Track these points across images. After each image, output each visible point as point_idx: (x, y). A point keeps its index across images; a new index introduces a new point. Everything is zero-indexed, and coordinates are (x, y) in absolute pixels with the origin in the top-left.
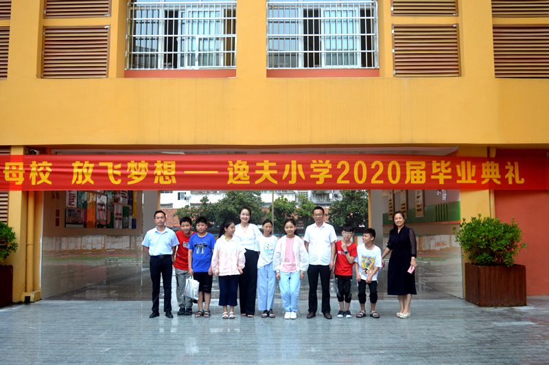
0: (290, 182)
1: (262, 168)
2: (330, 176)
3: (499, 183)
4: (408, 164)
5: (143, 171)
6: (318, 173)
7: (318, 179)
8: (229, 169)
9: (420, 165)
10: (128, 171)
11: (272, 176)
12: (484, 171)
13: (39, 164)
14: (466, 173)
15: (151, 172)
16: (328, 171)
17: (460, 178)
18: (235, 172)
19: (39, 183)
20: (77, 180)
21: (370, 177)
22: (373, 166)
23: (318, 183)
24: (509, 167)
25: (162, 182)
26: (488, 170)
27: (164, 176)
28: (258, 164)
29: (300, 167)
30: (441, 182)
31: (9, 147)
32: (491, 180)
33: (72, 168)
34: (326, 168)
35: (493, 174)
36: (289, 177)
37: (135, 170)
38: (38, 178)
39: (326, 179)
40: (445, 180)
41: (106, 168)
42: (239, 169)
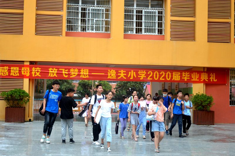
0: (131, 78)
1: (120, 73)
2: (145, 77)
3: (207, 81)
4: (174, 73)
5: (76, 72)
6: (141, 75)
7: (141, 78)
8: (108, 73)
9: (178, 74)
10: (70, 72)
11: (124, 76)
13: (36, 69)
14: (195, 77)
15: (79, 73)
16: (144, 75)
17: (193, 79)
18: (111, 74)
19: (36, 76)
20: (51, 75)
21: (159, 77)
22: (161, 73)
24: (211, 75)
25: (83, 77)
26: (203, 76)
27: (84, 75)
28: (119, 71)
29: (134, 73)
30: (186, 80)
31: (23, 62)
32: (204, 79)
33: (49, 70)
34: (144, 73)
35: (205, 77)
36: (130, 76)
37: (73, 72)
38: (35, 74)
39: (143, 78)
41: (62, 71)
42: (112, 73)
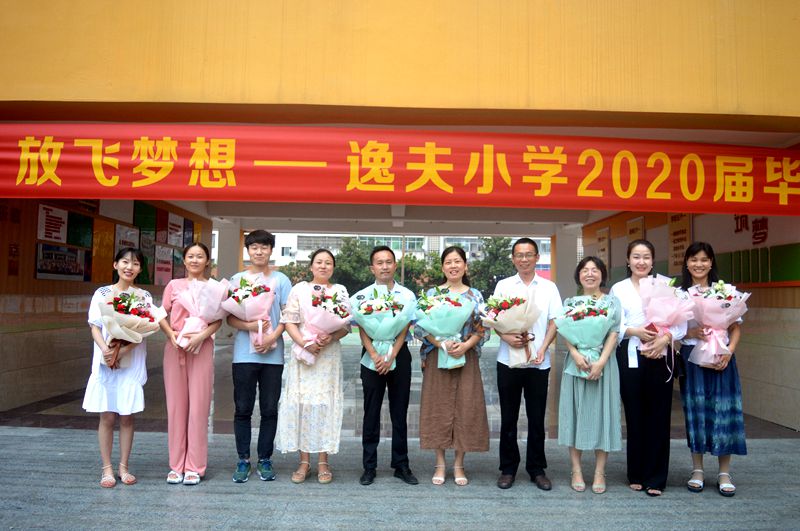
0: (481, 191)
1: (421, 158)
2: (564, 180)
4: (720, 162)
5: (166, 158)
6: (539, 173)
7: (538, 186)
8: (350, 158)
9: (744, 165)
10: (134, 157)
11: (442, 175)
15: (182, 162)
16: (558, 169)
18: (364, 166)
20: (27, 176)
21: (643, 184)
22: (651, 162)
23: (538, 193)
25: (206, 183)
27: (211, 171)
28: (414, 150)
29: (502, 158)
30: (783, 201)
33: (19, 150)
34: (555, 162)
36: (478, 179)
37: (149, 156)
39: (555, 187)
40: (791, 197)
41: (88, 151)
42: (371, 160)
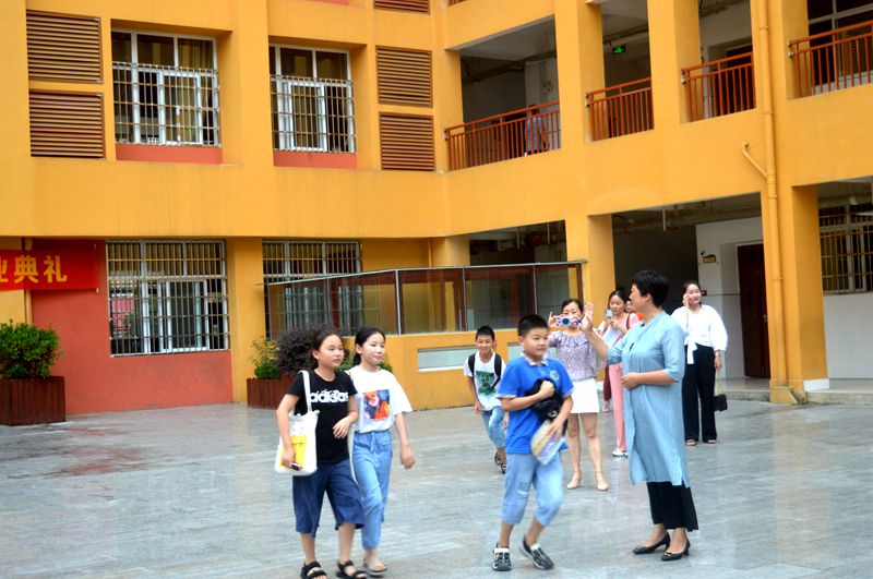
3: (36, 281)
12: (18, 266)
24: (48, 261)
26: (23, 266)
32: (26, 278)
35: (29, 270)
